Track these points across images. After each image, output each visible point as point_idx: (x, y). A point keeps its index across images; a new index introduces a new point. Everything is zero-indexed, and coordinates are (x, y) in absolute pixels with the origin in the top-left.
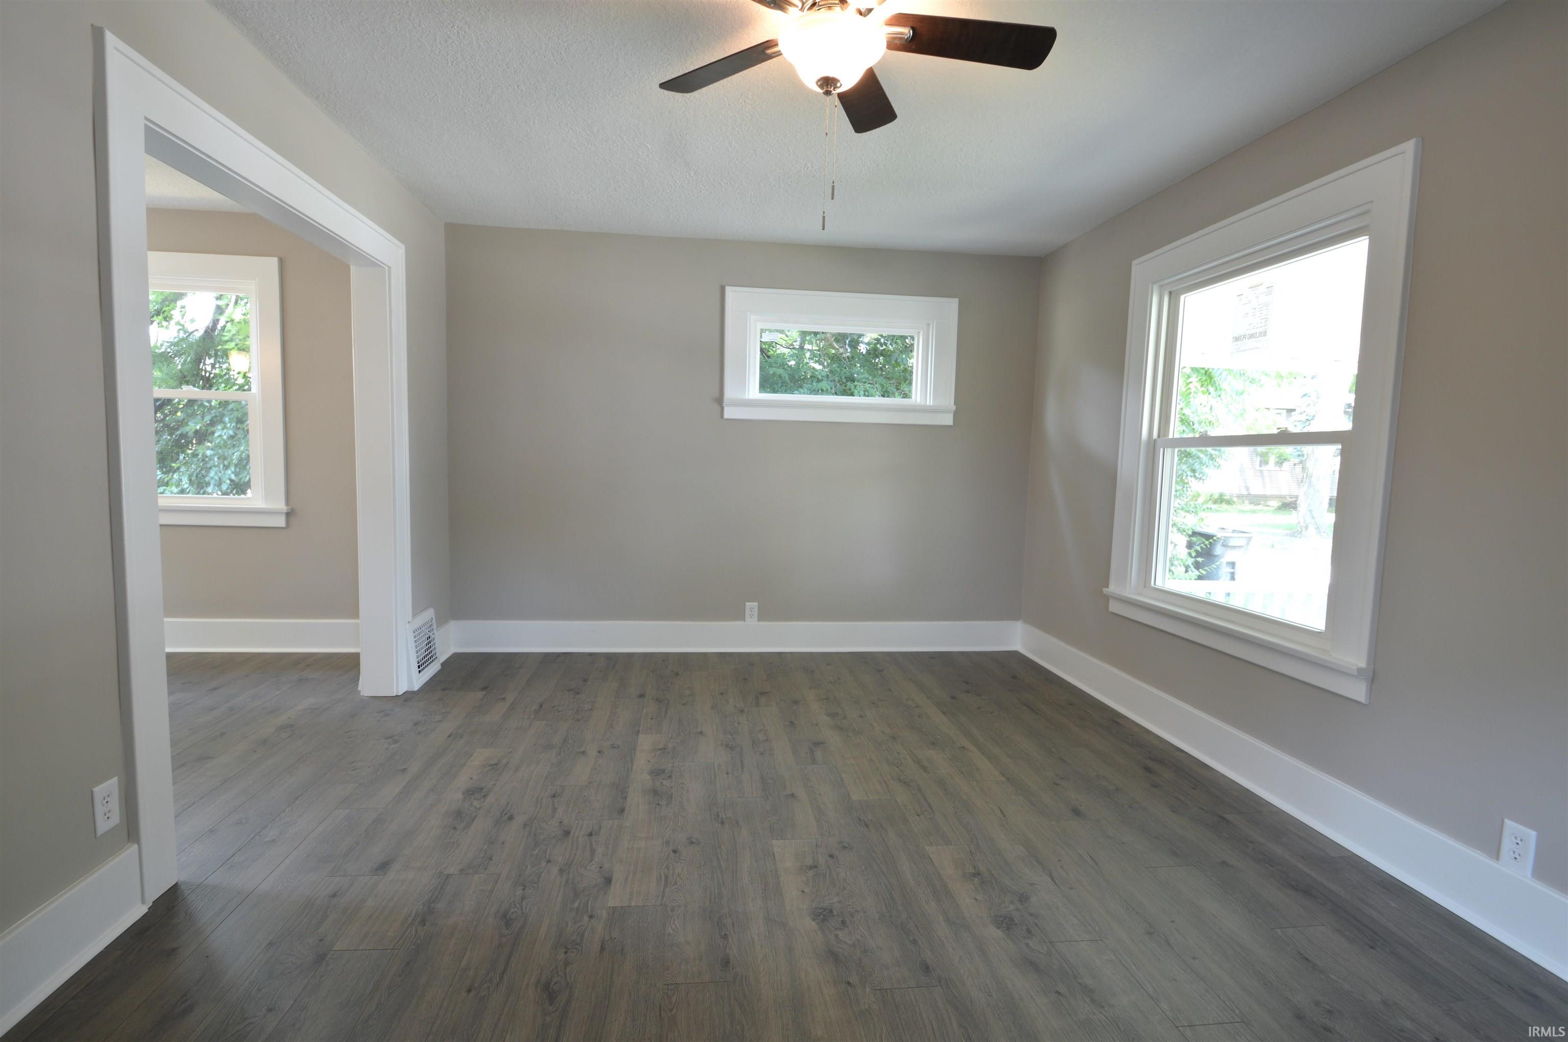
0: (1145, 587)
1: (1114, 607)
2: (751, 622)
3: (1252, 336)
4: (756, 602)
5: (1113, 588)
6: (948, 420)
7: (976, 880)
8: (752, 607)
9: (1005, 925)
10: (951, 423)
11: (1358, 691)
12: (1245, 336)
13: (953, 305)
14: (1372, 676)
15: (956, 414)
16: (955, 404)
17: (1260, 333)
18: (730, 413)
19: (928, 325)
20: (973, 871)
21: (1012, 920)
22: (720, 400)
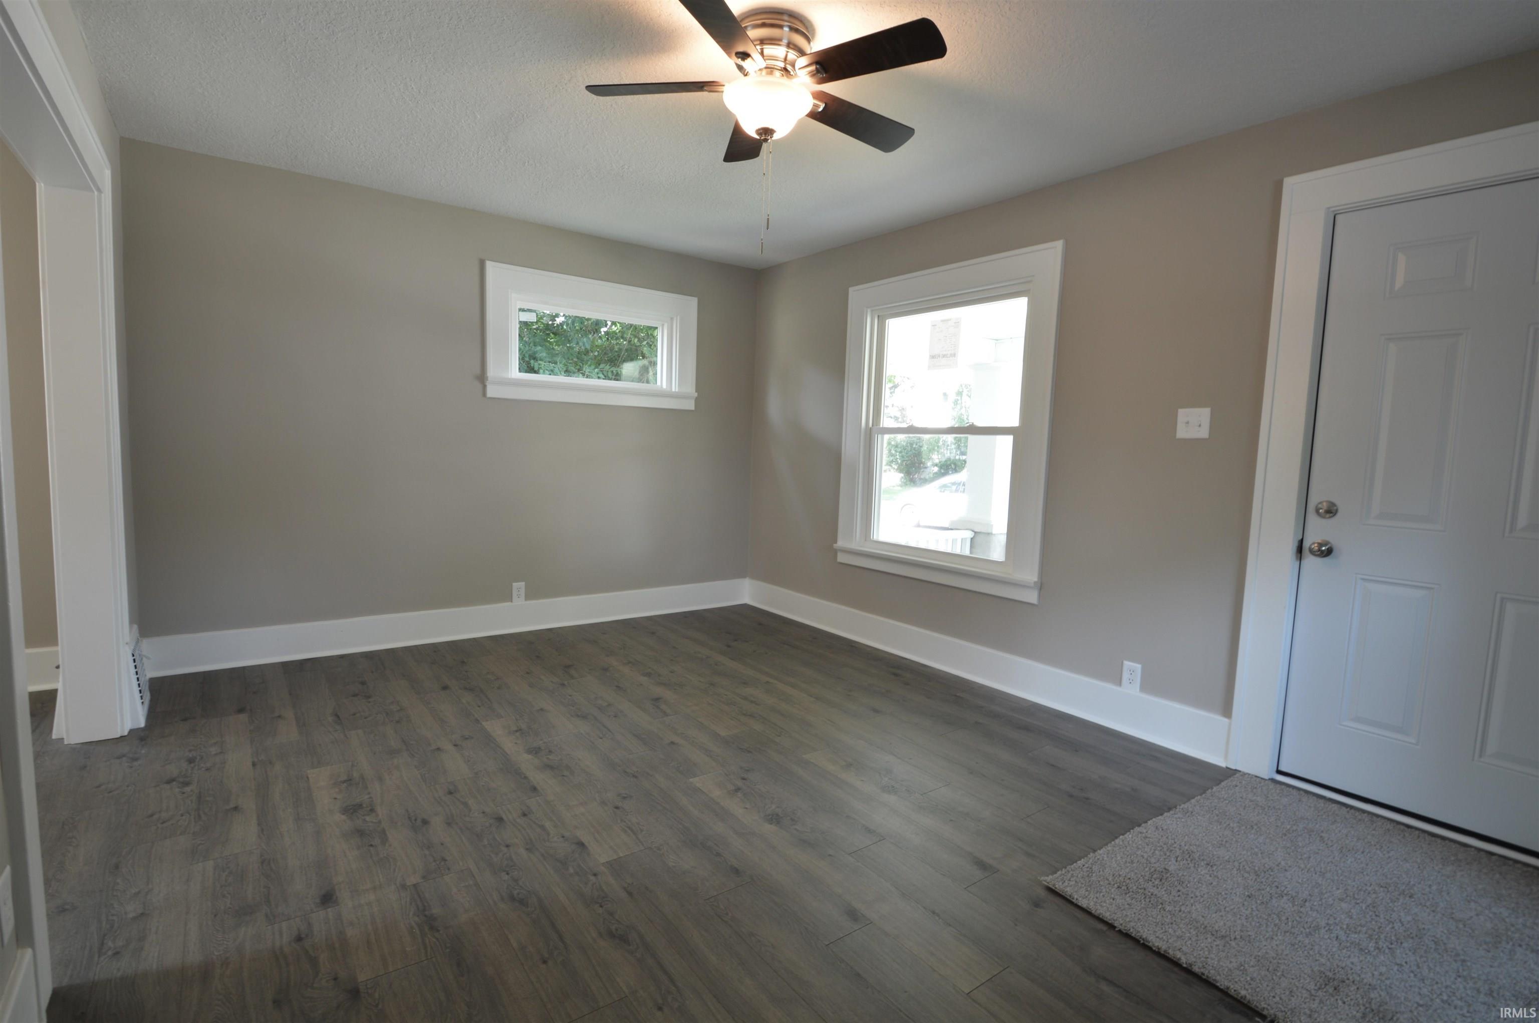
0: (866, 540)
1: (842, 558)
2: (519, 601)
3: (944, 356)
4: (523, 582)
5: (841, 543)
6: (690, 405)
7: (740, 794)
8: (519, 587)
9: (774, 820)
10: (693, 408)
11: (1032, 597)
12: (939, 356)
13: (693, 302)
14: (1041, 587)
15: (697, 400)
16: (696, 392)
17: (951, 355)
18: (492, 391)
19: (672, 319)
20: (734, 788)
21: (777, 815)
22: (482, 378)
